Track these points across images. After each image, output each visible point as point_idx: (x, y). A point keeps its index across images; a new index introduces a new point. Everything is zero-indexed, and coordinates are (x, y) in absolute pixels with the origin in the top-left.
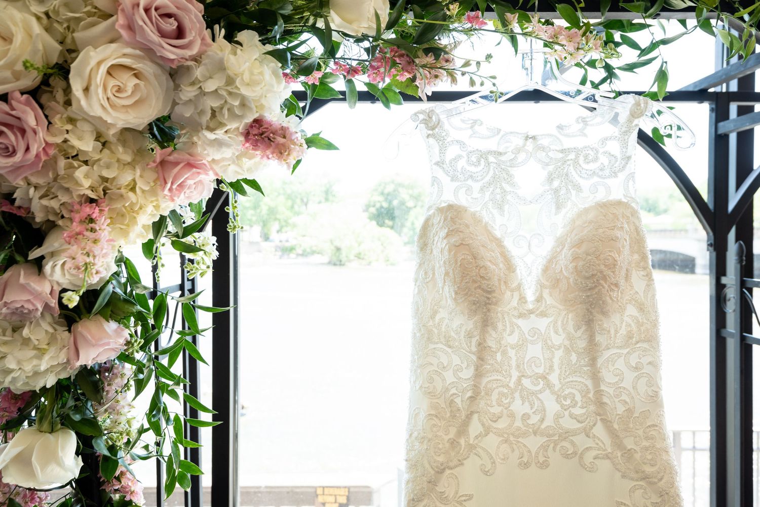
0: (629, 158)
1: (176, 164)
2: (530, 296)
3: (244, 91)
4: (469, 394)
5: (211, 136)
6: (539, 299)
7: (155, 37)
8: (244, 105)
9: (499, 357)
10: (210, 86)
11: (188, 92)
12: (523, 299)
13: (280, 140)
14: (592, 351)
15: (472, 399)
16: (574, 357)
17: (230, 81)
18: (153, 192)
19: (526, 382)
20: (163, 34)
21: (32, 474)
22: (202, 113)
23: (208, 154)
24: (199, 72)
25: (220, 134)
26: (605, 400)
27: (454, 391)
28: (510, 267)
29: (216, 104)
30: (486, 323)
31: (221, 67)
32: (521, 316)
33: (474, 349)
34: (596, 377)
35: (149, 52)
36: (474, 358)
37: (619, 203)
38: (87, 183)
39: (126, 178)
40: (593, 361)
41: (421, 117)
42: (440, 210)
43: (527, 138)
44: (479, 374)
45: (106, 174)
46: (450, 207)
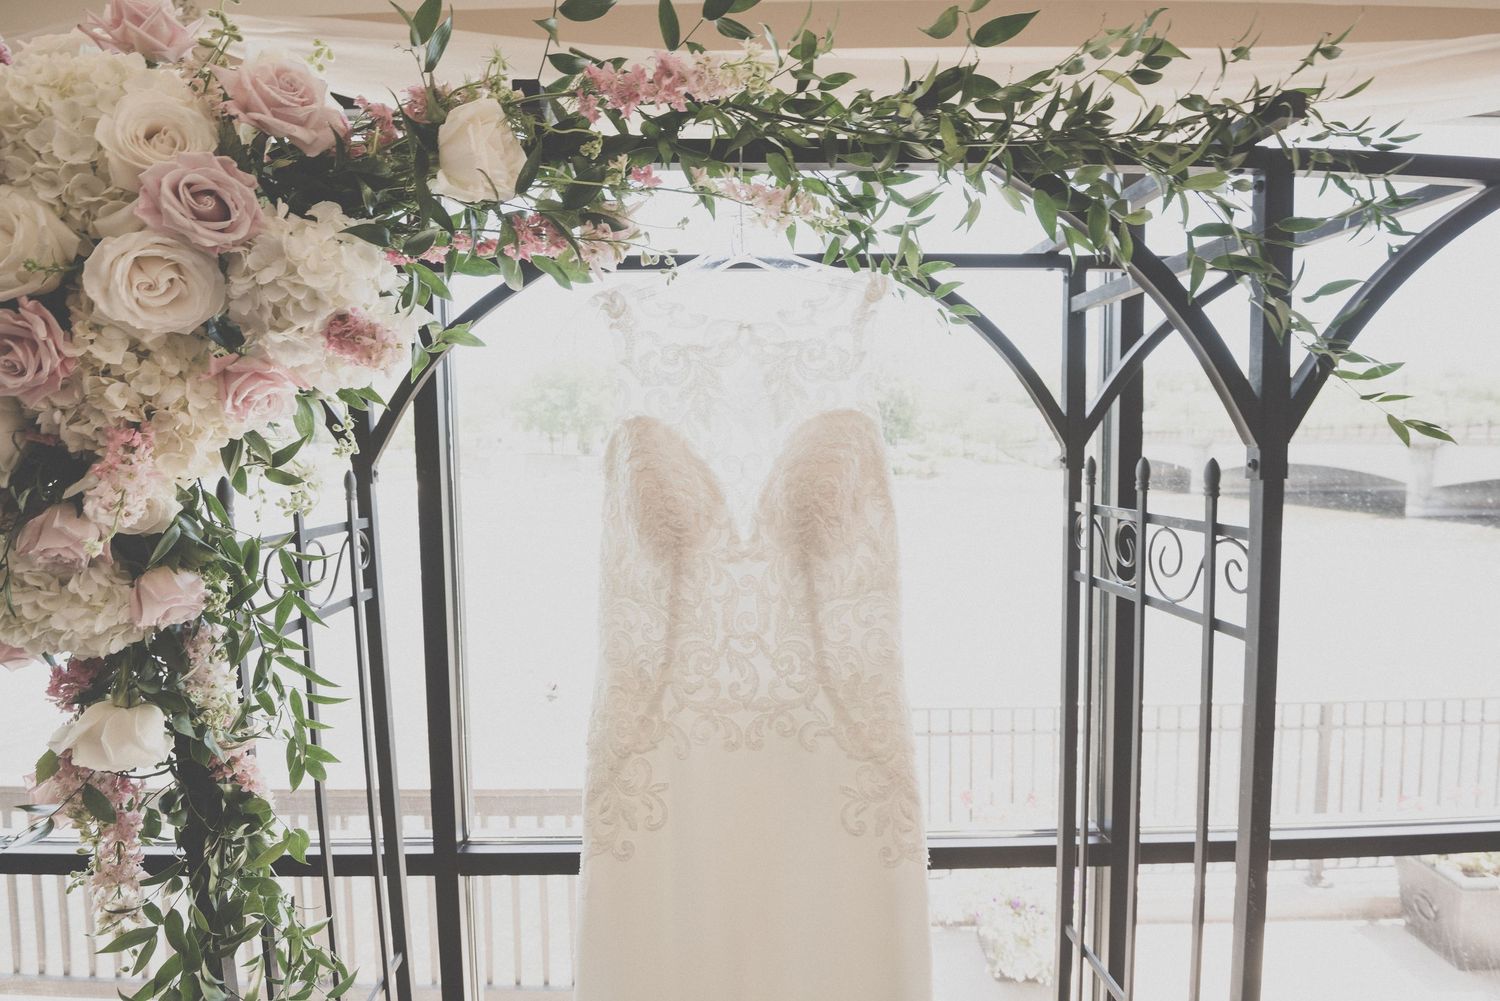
0: (864, 354)
1: (240, 374)
2: (745, 534)
3: (310, 282)
4: (661, 660)
5: (277, 338)
6: (755, 538)
7: (188, 222)
8: (315, 297)
9: (699, 612)
10: (266, 277)
11: (240, 285)
12: (734, 539)
13: (367, 341)
14: (811, 603)
15: (665, 666)
16: (791, 612)
17: (292, 270)
18: (214, 411)
19: (734, 644)
20: (199, 217)
22: (261, 309)
23: (286, 361)
24: (249, 261)
25: (290, 334)
26: (829, 663)
27: (643, 656)
28: (717, 496)
29: (276, 298)
30: (678, 571)
31: (278, 252)
32: (731, 560)
33: (664, 603)
34: (817, 636)
35: (183, 239)
36: (665, 614)
37: (851, 413)
38: (120, 403)
39: (173, 394)
40: (813, 615)
41: (602, 300)
42: (628, 424)
43: (741, 327)
44: (672, 635)
45: (147, 391)
46: (638, 419)
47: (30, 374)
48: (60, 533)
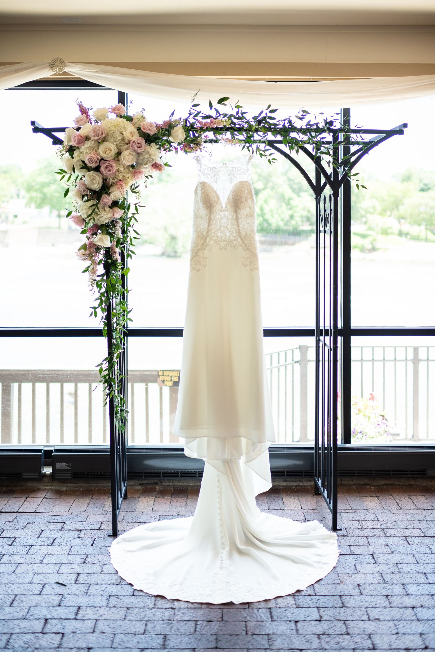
0: (248, 170)
1: (137, 172)
2: (224, 206)
3: (153, 157)
4: (207, 231)
5: (145, 166)
6: (226, 207)
7: (136, 148)
8: (153, 160)
9: (214, 221)
10: (146, 157)
11: (141, 158)
12: (222, 207)
13: (160, 167)
14: (237, 219)
15: (207, 232)
16: (233, 221)
17: (150, 155)
18: (132, 179)
19: (222, 228)
20: (138, 147)
21: (103, 243)
22: (144, 162)
23: (143, 170)
24: (144, 154)
25: (147, 166)
26: (241, 231)
27: (203, 230)
28: (218, 198)
29: (147, 160)
30: (210, 212)
31: (148, 152)
32: (221, 211)
33: (208, 219)
34: (238, 226)
35: (135, 151)
36: (208, 221)
37: (245, 182)
38: (121, 177)
39: (128, 176)
40: (237, 222)
41: (195, 158)
42: (200, 183)
43: (224, 164)
44: (209, 226)
45: (124, 175)
46: (203, 182)
47: (111, 172)
48: (107, 199)
